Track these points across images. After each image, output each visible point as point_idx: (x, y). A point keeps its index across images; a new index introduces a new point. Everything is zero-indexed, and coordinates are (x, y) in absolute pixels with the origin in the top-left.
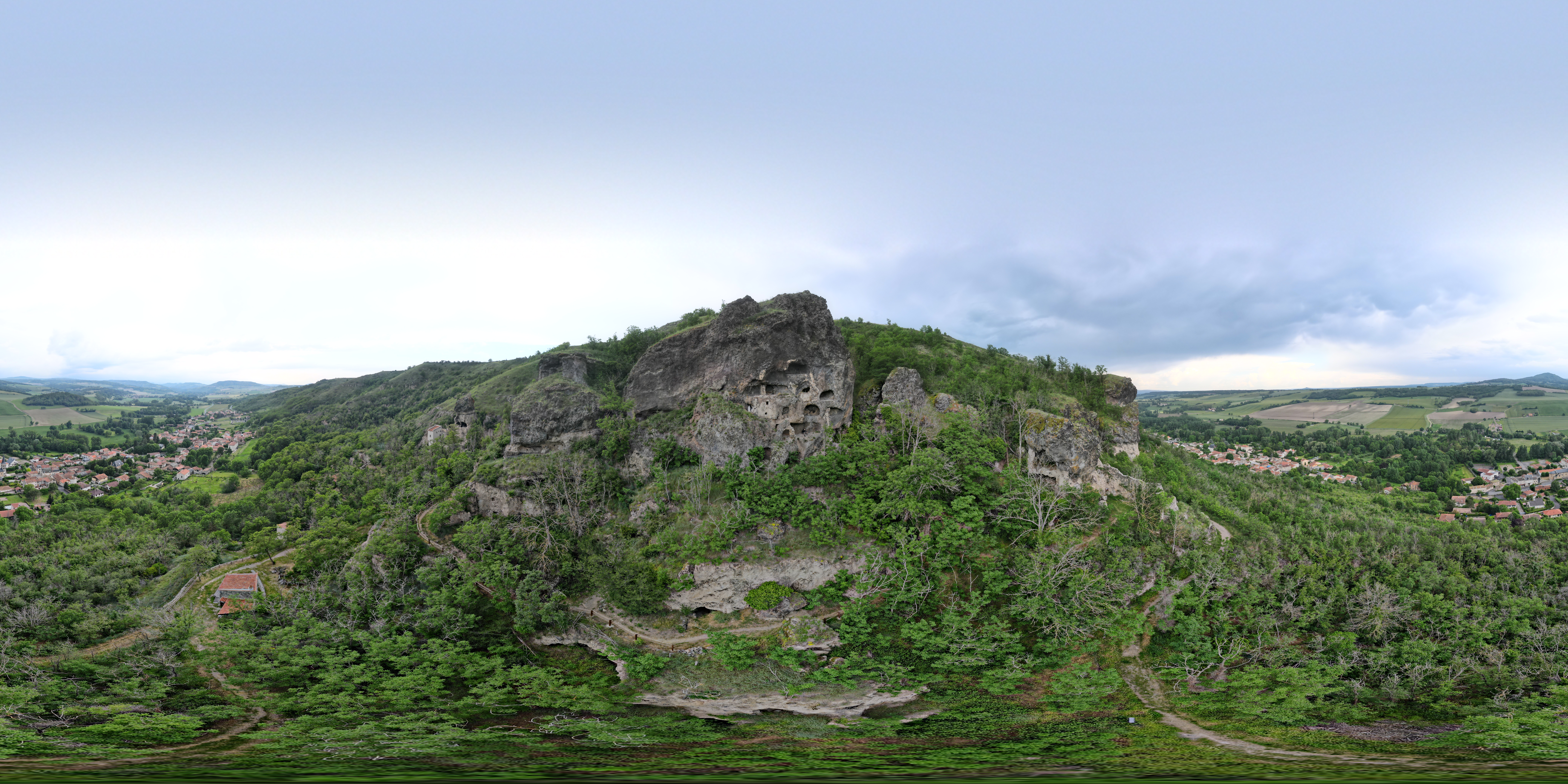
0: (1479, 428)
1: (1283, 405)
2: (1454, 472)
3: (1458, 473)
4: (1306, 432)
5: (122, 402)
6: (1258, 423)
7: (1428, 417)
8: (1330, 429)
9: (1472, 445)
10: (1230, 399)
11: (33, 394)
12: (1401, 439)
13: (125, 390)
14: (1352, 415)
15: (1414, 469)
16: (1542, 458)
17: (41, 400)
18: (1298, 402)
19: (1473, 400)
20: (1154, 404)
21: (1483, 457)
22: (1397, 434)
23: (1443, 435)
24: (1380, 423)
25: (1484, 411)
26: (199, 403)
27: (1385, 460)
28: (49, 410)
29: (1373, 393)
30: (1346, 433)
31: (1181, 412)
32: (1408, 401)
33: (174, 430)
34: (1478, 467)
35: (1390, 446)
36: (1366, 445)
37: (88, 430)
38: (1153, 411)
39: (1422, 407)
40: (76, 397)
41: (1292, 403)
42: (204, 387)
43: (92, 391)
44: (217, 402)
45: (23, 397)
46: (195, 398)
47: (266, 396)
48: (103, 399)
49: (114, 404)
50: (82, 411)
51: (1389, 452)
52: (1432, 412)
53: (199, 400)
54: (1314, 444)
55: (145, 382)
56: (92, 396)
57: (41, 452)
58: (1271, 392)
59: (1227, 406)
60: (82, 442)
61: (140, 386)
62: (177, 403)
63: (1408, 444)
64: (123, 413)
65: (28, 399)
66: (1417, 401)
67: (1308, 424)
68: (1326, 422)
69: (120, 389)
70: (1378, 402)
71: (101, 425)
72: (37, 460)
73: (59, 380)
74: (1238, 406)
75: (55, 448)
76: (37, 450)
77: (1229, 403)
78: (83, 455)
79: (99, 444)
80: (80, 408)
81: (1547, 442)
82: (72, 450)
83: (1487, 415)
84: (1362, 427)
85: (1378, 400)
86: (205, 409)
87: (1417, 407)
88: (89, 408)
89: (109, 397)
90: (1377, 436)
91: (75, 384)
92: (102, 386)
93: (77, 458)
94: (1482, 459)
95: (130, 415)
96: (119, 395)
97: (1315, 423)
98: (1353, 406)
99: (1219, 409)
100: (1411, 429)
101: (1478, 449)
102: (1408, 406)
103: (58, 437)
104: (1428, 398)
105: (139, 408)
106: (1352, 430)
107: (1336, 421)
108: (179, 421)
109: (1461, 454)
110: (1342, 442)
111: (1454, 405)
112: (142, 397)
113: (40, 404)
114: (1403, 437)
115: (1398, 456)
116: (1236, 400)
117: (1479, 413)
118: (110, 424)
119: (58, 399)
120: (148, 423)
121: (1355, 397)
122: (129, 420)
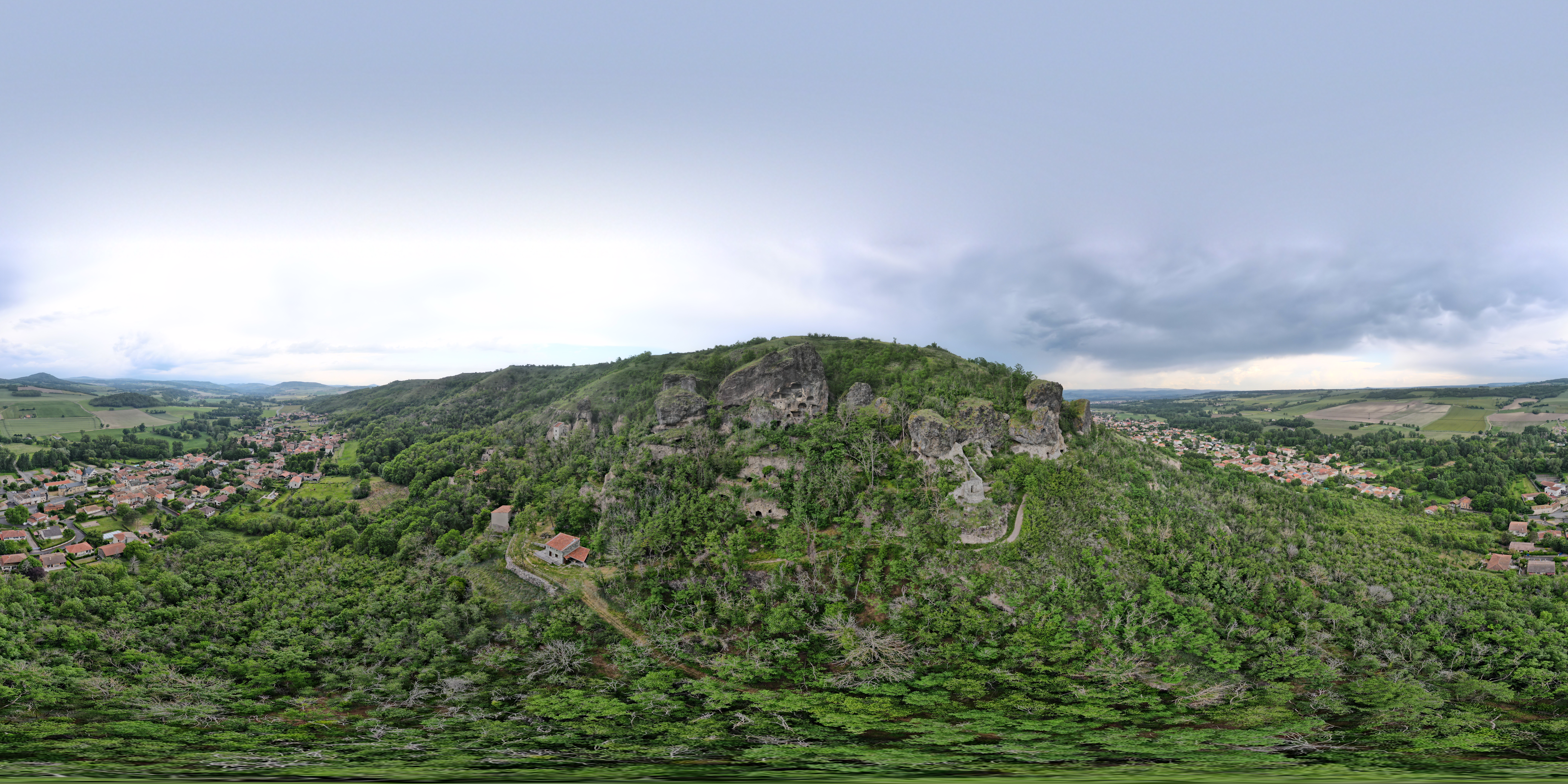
0: (1542, 431)
1: (1340, 404)
2: (1514, 485)
3: (1519, 486)
4: (1355, 434)
5: (189, 402)
6: (1309, 424)
7: (1488, 418)
8: (1382, 432)
9: (1534, 451)
10: (1287, 399)
11: (100, 394)
12: (1456, 444)
13: (190, 391)
14: (1410, 416)
15: (1467, 482)
16: (46, 467)
17: (110, 402)
18: (1356, 401)
19: (1535, 401)
20: (1210, 404)
21: (1547, 466)
22: (1453, 438)
23: (1503, 439)
24: (1435, 425)
25: (1547, 412)
26: (268, 404)
27: (1436, 468)
28: (118, 411)
29: (1432, 393)
30: (1400, 436)
31: (1237, 412)
32: (1469, 402)
33: (254, 433)
34: (1542, 479)
35: (1443, 453)
36: (1417, 450)
37: (164, 433)
38: (1207, 411)
39: (1482, 408)
40: (145, 398)
41: (1350, 402)
42: (268, 388)
43: (157, 392)
44: (286, 403)
45: (90, 398)
46: (261, 399)
47: (338, 396)
48: (171, 400)
49: (183, 405)
50: (151, 413)
51: (1441, 460)
52: (1493, 412)
53: (267, 401)
54: (1360, 449)
55: (209, 383)
56: (158, 397)
57: (119, 458)
58: (1330, 391)
59: (1285, 406)
60: (163, 448)
61: (204, 386)
62: (245, 404)
63: (1464, 450)
64: (196, 414)
65: (96, 400)
66: (1478, 401)
67: (1362, 425)
68: (1381, 423)
69: (184, 389)
70: (1437, 402)
71: (176, 428)
72: (118, 469)
73: (123, 381)
74: (1294, 405)
75: (133, 455)
76: (114, 457)
77: (1287, 402)
78: (167, 462)
79: (180, 449)
80: (150, 409)
81: (49, 449)
82: (154, 457)
83: (1550, 416)
84: (1418, 429)
85: (1437, 400)
86: (277, 410)
87: (1477, 408)
88: (158, 409)
89: (176, 398)
90: (1431, 440)
91: (139, 384)
92: (167, 386)
93: (161, 466)
94: (1546, 469)
95: (203, 416)
96: (185, 396)
97: (1369, 424)
98: (1412, 406)
99: (1275, 410)
100: (1469, 432)
101: (1542, 457)
102: (1468, 407)
103: (136, 442)
104: (1489, 398)
105: (210, 409)
106: (1406, 432)
107: (1391, 422)
108: (256, 424)
109: (1522, 463)
110: (1392, 446)
111: (1515, 406)
112: (208, 397)
113: (107, 405)
114: (1459, 441)
115: (1452, 464)
116: (1293, 400)
117: (1542, 415)
118: (185, 426)
119: (127, 399)
120: (225, 424)
121: (1414, 397)
122: (205, 422)
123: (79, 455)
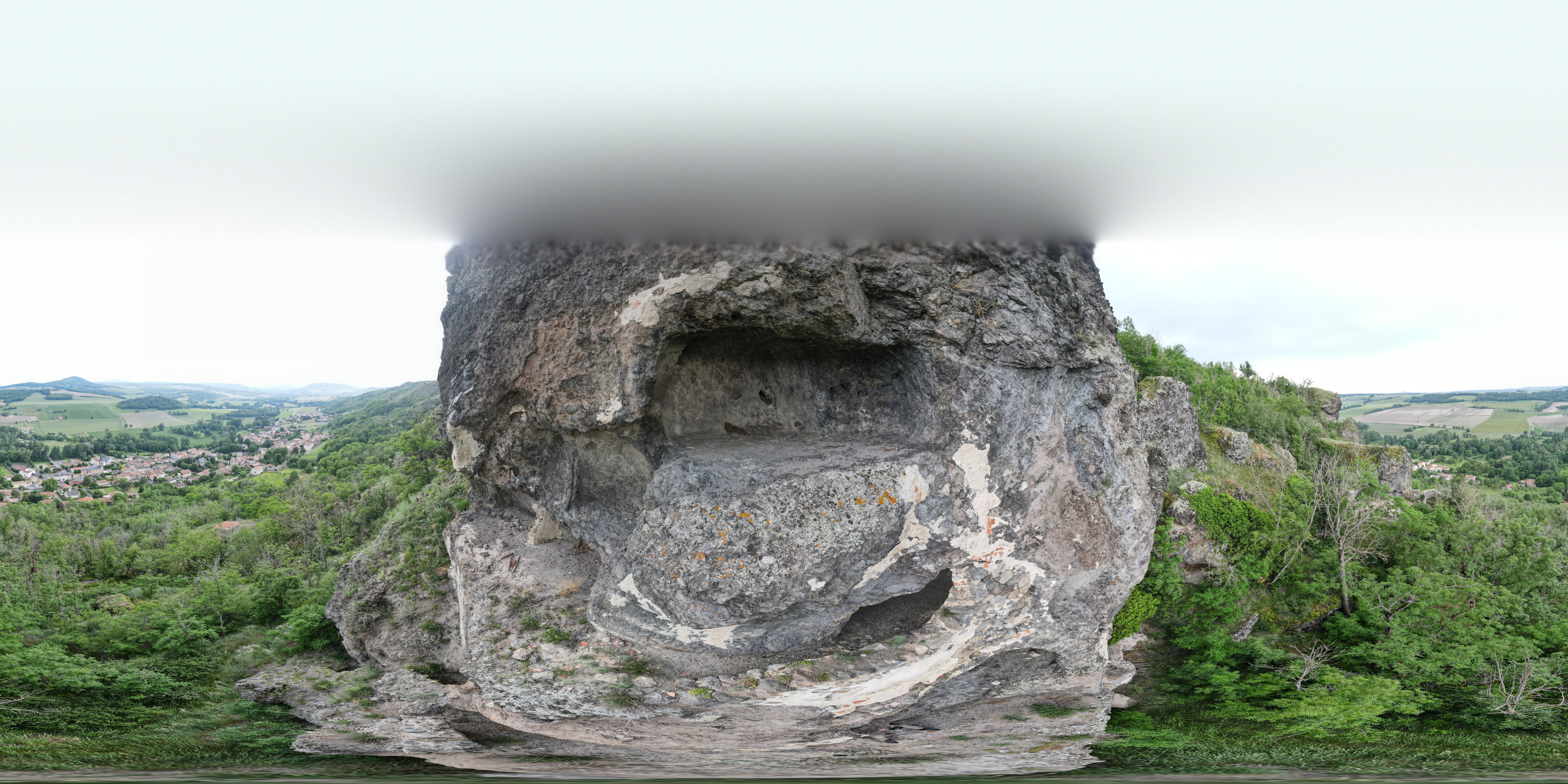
0: (13, 430)
1: (1386, 408)
4: (1415, 435)
5: (213, 405)
7: (1530, 421)
8: (1440, 433)
9: (8, 446)
11: (128, 397)
12: (1509, 441)
13: (218, 394)
14: (1457, 419)
15: (1527, 469)
16: (74, 457)
17: (136, 404)
18: (1400, 406)
21: (19, 457)
22: (1505, 437)
23: (1547, 438)
24: (1485, 426)
25: (15, 414)
26: (288, 405)
27: (1498, 461)
28: (143, 413)
29: (1473, 398)
30: (1455, 436)
32: (1509, 405)
33: (260, 432)
34: (16, 466)
35: (1502, 449)
37: (179, 431)
39: (1523, 411)
41: (1395, 407)
42: (294, 392)
43: (185, 394)
44: (306, 404)
46: (286, 401)
47: (353, 398)
48: (195, 402)
49: (206, 407)
51: (1500, 454)
52: (1533, 415)
53: (289, 402)
54: (1427, 448)
57: (135, 451)
60: (172, 443)
61: (233, 390)
63: (1516, 446)
64: (213, 415)
65: (123, 402)
66: (1517, 405)
67: (1415, 428)
68: (1432, 426)
69: (213, 392)
70: (1479, 406)
71: (191, 428)
72: (131, 459)
73: (154, 386)
75: (147, 449)
76: (130, 450)
78: (172, 454)
79: (187, 444)
80: (173, 411)
81: (77, 443)
82: (163, 450)
83: (18, 418)
84: (1469, 431)
86: (296, 412)
87: (1518, 411)
88: (181, 411)
89: (202, 400)
90: (1485, 439)
91: (169, 387)
92: (195, 389)
93: (167, 457)
95: (220, 417)
96: (211, 398)
97: (1422, 427)
98: (1456, 410)
100: (1516, 432)
101: (13, 450)
102: (1509, 411)
103: (150, 439)
104: (1528, 402)
105: (229, 411)
106: (1460, 433)
107: (1441, 425)
108: (266, 423)
110: (1453, 445)
111: (1553, 409)
112: (234, 399)
115: (1510, 457)
119: (152, 403)
121: (1455, 401)
122: (219, 423)
123: (101, 449)
